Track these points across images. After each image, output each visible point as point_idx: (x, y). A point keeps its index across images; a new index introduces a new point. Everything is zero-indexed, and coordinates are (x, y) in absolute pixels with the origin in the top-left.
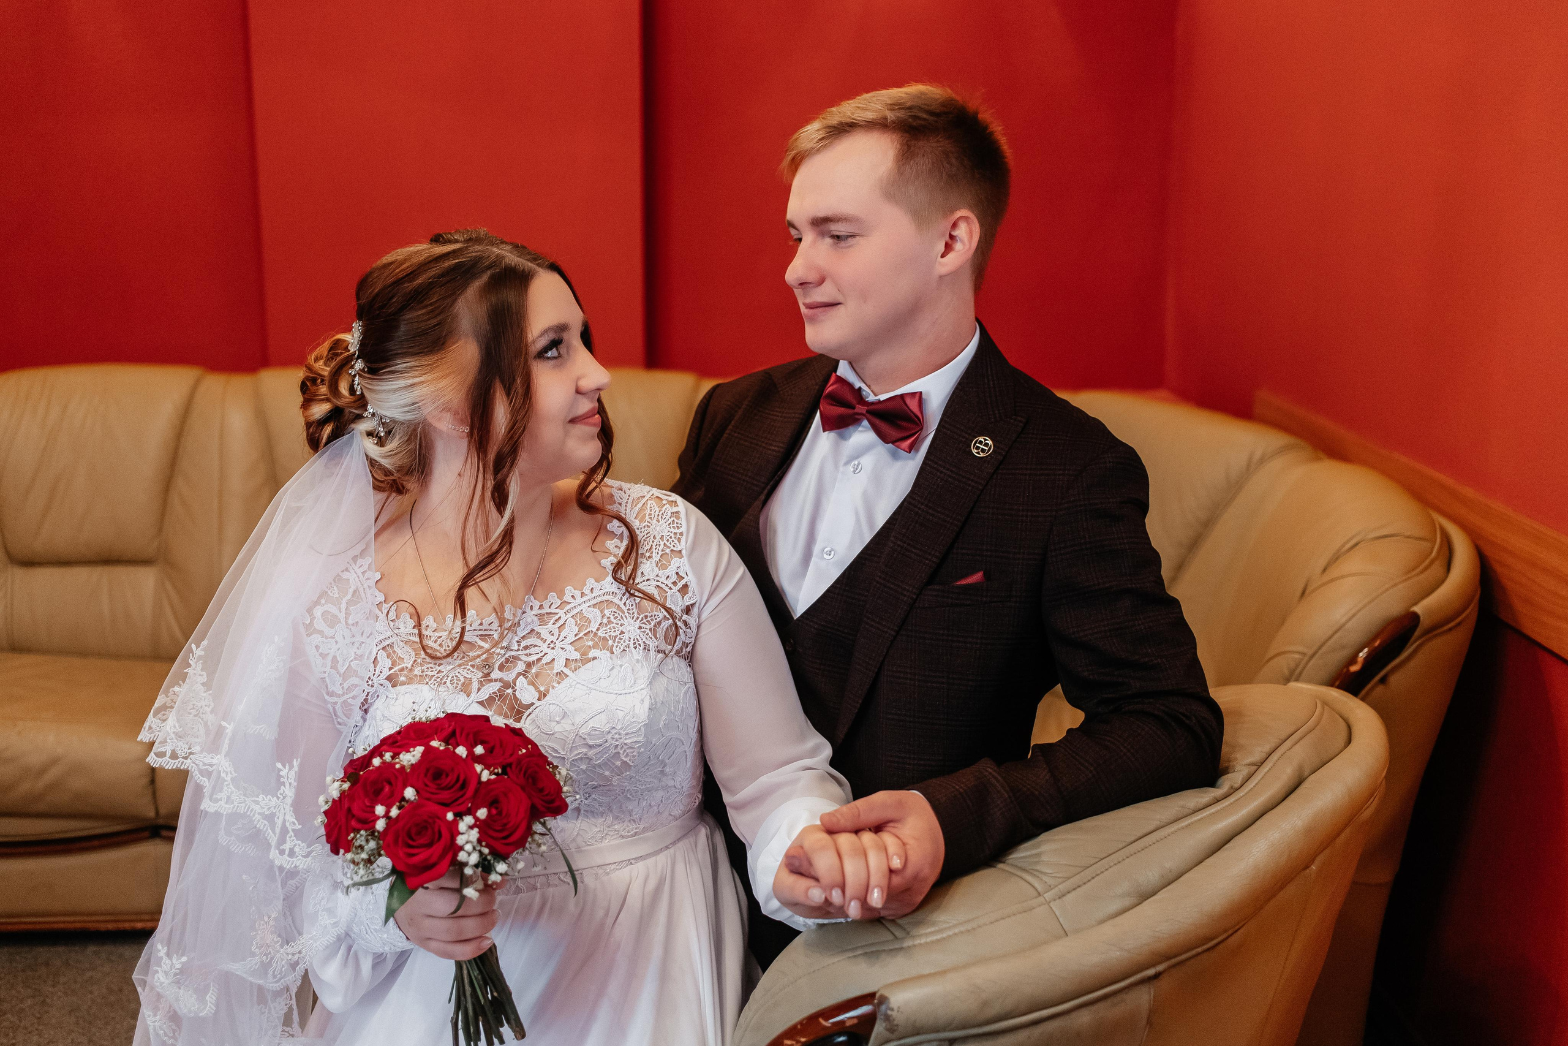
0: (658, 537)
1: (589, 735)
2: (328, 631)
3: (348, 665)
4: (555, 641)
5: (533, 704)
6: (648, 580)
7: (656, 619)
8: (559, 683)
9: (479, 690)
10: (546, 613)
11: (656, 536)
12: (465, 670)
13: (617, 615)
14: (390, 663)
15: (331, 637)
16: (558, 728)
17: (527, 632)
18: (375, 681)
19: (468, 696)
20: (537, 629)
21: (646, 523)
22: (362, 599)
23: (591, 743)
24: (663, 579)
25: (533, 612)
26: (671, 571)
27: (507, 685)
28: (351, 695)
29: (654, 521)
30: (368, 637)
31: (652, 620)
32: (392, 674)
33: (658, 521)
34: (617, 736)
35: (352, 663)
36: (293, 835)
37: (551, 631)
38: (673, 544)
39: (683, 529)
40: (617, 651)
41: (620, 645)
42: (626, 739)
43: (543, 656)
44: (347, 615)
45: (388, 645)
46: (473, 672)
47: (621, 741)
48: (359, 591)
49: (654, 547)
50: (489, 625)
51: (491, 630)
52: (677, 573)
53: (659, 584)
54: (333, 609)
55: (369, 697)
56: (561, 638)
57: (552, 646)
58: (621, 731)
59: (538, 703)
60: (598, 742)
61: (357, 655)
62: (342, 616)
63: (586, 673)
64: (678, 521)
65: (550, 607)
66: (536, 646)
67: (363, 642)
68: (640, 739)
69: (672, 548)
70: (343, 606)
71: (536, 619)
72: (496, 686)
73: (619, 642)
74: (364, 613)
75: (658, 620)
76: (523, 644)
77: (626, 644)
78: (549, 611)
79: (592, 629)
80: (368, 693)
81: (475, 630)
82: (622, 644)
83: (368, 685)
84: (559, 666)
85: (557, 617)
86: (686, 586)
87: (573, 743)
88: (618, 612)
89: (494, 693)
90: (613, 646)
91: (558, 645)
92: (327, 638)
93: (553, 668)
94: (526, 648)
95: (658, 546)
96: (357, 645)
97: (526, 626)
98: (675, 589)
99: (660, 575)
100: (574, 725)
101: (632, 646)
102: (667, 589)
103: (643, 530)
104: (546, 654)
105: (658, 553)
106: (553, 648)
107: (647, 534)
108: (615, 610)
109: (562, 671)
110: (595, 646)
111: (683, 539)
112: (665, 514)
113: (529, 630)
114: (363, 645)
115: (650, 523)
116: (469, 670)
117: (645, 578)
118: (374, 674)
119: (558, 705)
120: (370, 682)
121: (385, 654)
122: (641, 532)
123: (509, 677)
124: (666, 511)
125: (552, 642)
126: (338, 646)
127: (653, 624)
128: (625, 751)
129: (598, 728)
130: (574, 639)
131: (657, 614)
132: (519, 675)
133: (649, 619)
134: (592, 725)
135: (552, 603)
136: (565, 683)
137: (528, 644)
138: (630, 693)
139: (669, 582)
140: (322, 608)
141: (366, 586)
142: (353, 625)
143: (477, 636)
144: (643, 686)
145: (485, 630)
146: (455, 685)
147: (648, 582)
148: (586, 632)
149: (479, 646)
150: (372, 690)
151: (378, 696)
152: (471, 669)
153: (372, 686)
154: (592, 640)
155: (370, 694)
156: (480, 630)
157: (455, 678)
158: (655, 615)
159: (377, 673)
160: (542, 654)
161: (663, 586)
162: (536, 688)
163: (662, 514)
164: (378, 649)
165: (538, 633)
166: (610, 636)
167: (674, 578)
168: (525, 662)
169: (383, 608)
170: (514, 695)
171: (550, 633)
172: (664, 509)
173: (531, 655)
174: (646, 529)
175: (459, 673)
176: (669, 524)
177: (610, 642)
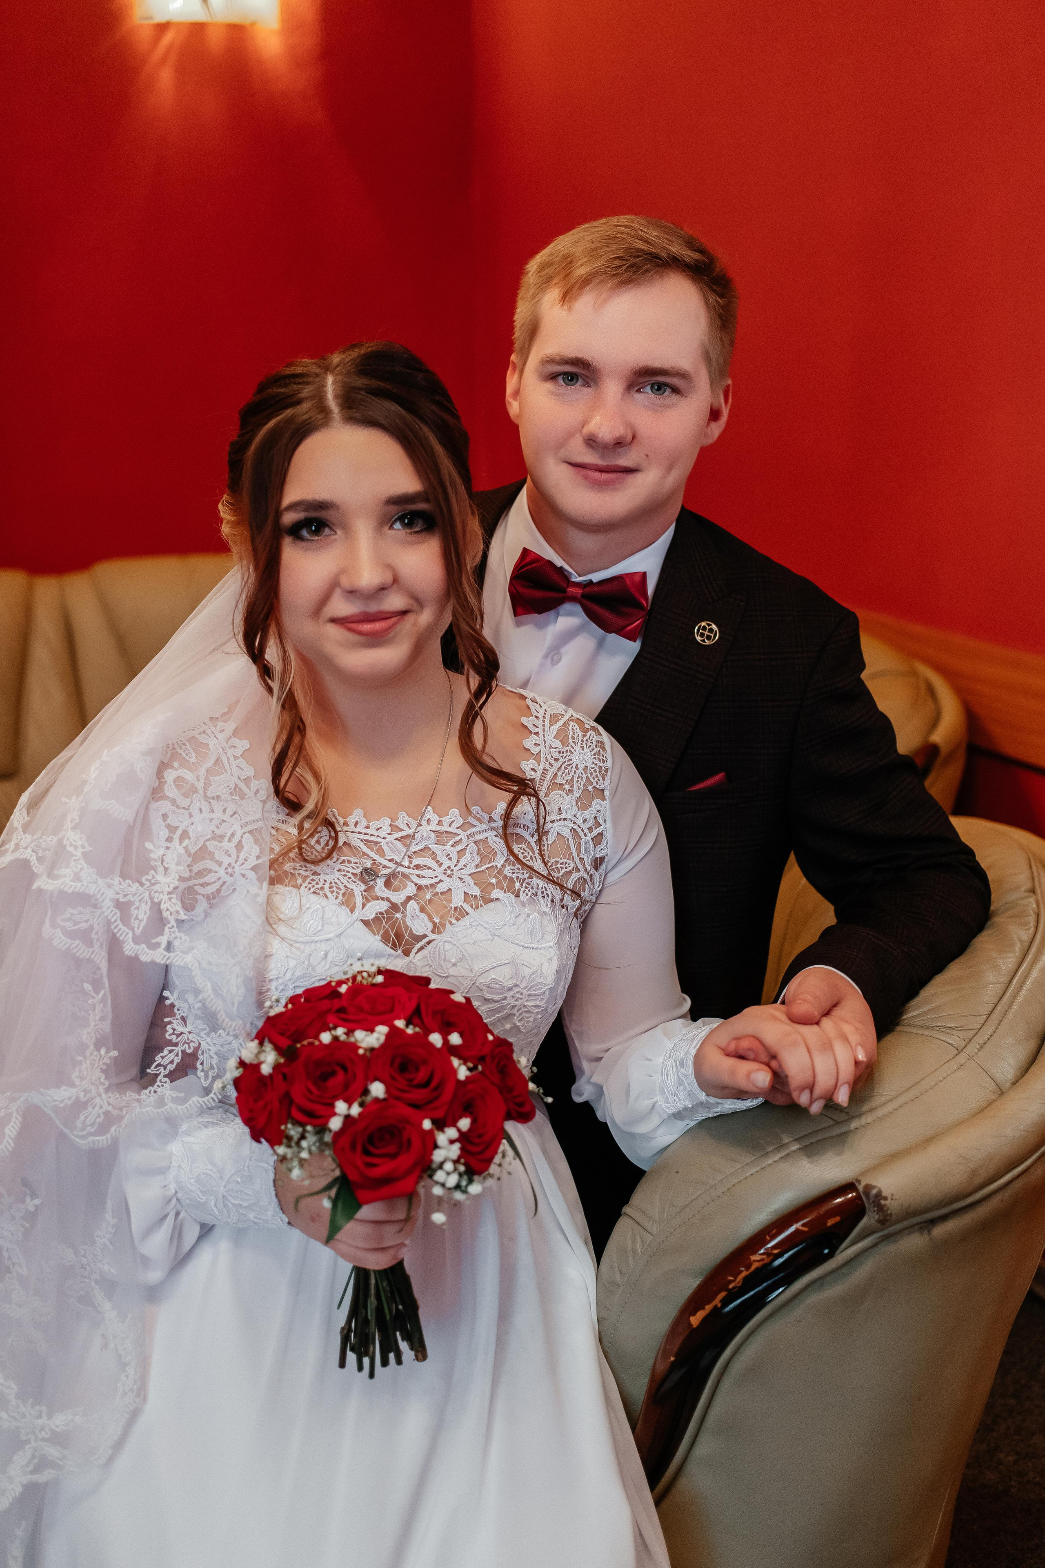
0: (581, 768)
1: (488, 987)
2: (183, 801)
3: (202, 843)
4: (452, 867)
5: (425, 936)
6: (564, 819)
7: (566, 868)
8: (458, 919)
9: (364, 905)
10: (446, 832)
11: (579, 766)
12: (346, 878)
13: (526, 854)
14: (258, 850)
15: (184, 808)
16: (452, 971)
17: (420, 848)
18: (237, 869)
19: (352, 911)
20: (434, 847)
21: (569, 748)
22: (226, 771)
23: (489, 996)
24: (580, 822)
25: (430, 827)
26: (589, 814)
27: (394, 907)
28: (201, 881)
29: (578, 748)
30: (231, 816)
31: (562, 868)
32: (259, 864)
33: (582, 748)
34: (518, 995)
35: (208, 843)
36: (175, 925)
37: (449, 855)
38: (596, 779)
39: (609, 764)
40: (523, 897)
41: (527, 890)
42: (527, 1001)
43: (437, 883)
44: (207, 784)
45: (256, 829)
46: (355, 882)
47: (521, 1001)
48: (221, 760)
49: (576, 779)
50: (377, 830)
51: (378, 836)
52: (595, 818)
53: (576, 827)
54: (189, 776)
55: (224, 888)
56: (460, 865)
57: (449, 873)
58: (524, 991)
59: (431, 936)
60: (496, 997)
61: (216, 835)
62: (200, 785)
63: (487, 915)
64: (603, 753)
65: (450, 825)
66: (429, 868)
67: (224, 821)
68: (542, 1004)
69: (595, 784)
70: (202, 772)
71: (433, 835)
72: (384, 906)
73: (526, 887)
74: (228, 786)
75: (568, 870)
76: (416, 861)
77: (534, 891)
78: (449, 829)
79: (497, 864)
80: (224, 882)
81: (359, 833)
82: (529, 891)
83: (227, 873)
84: (458, 900)
85: (457, 838)
86: (601, 834)
87: (467, 992)
88: (528, 850)
89: (381, 913)
90: (519, 890)
91: (456, 873)
92: (178, 807)
93: (450, 901)
94: (418, 867)
95: (580, 779)
96: (216, 822)
97: (421, 841)
98: (590, 836)
99: (577, 816)
100: (472, 972)
101: (540, 895)
102: (582, 834)
103: (565, 754)
104: (441, 881)
105: (579, 789)
106: (449, 876)
107: (568, 761)
108: (525, 847)
109: (461, 906)
110: (499, 885)
111: (607, 778)
112: (589, 741)
113: (422, 847)
114: (224, 824)
115: (573, 748)
116: (350, 878)
117: (562, 817)
118: (236, 861)
119: (455, 945)
120: (230, 870)
121: (251, 839)
122: (562, 756)
123: (398, 898)
124: (591, 738)
125: (449, 867)
126: (192, 820)
127: (561, 873)
128: (521, 1014)
129: (500, 982)
130: (473, 871)
131: (569, 861)
132: (409, 898)
133: (559, 866)
134: (493, 976)
135: (453, 821)
136: (466, 921)
137: (421, 863)
138: (537, 949)
139: (585, 827)
140: (175, 772)
141: (230, 754)
142: (213, 798)
143: (362, 840)
144: (551, 944)
145: (372, 835)
146: (335, 894)
147: (566, 823)
148: (489, 866)
149: (363, 853)
150: (228, 879)
151: (235, 889)
152: (353, 878)
153: (231, 875)
154: (495, 877)
155: (226, 885)
156: (365, 834)
157: (334, 884)
158: (566, 863)
159: (241, 860)
160: (437, 880)
161: (579, 830)
162: (430, 918)
163: (587, 740)
164: (243, 831)
165: (434, 853)
166: (517, 878)
167: (591, 823)
168: (416, 885)
169: (252, 785)
170: (404, 922)
171: (447, 856)
172: (588, 734)
173: (423, 877)
174: (569, 754)
175: (338, 879)
176: (595, 754)
177: (517, 885)
